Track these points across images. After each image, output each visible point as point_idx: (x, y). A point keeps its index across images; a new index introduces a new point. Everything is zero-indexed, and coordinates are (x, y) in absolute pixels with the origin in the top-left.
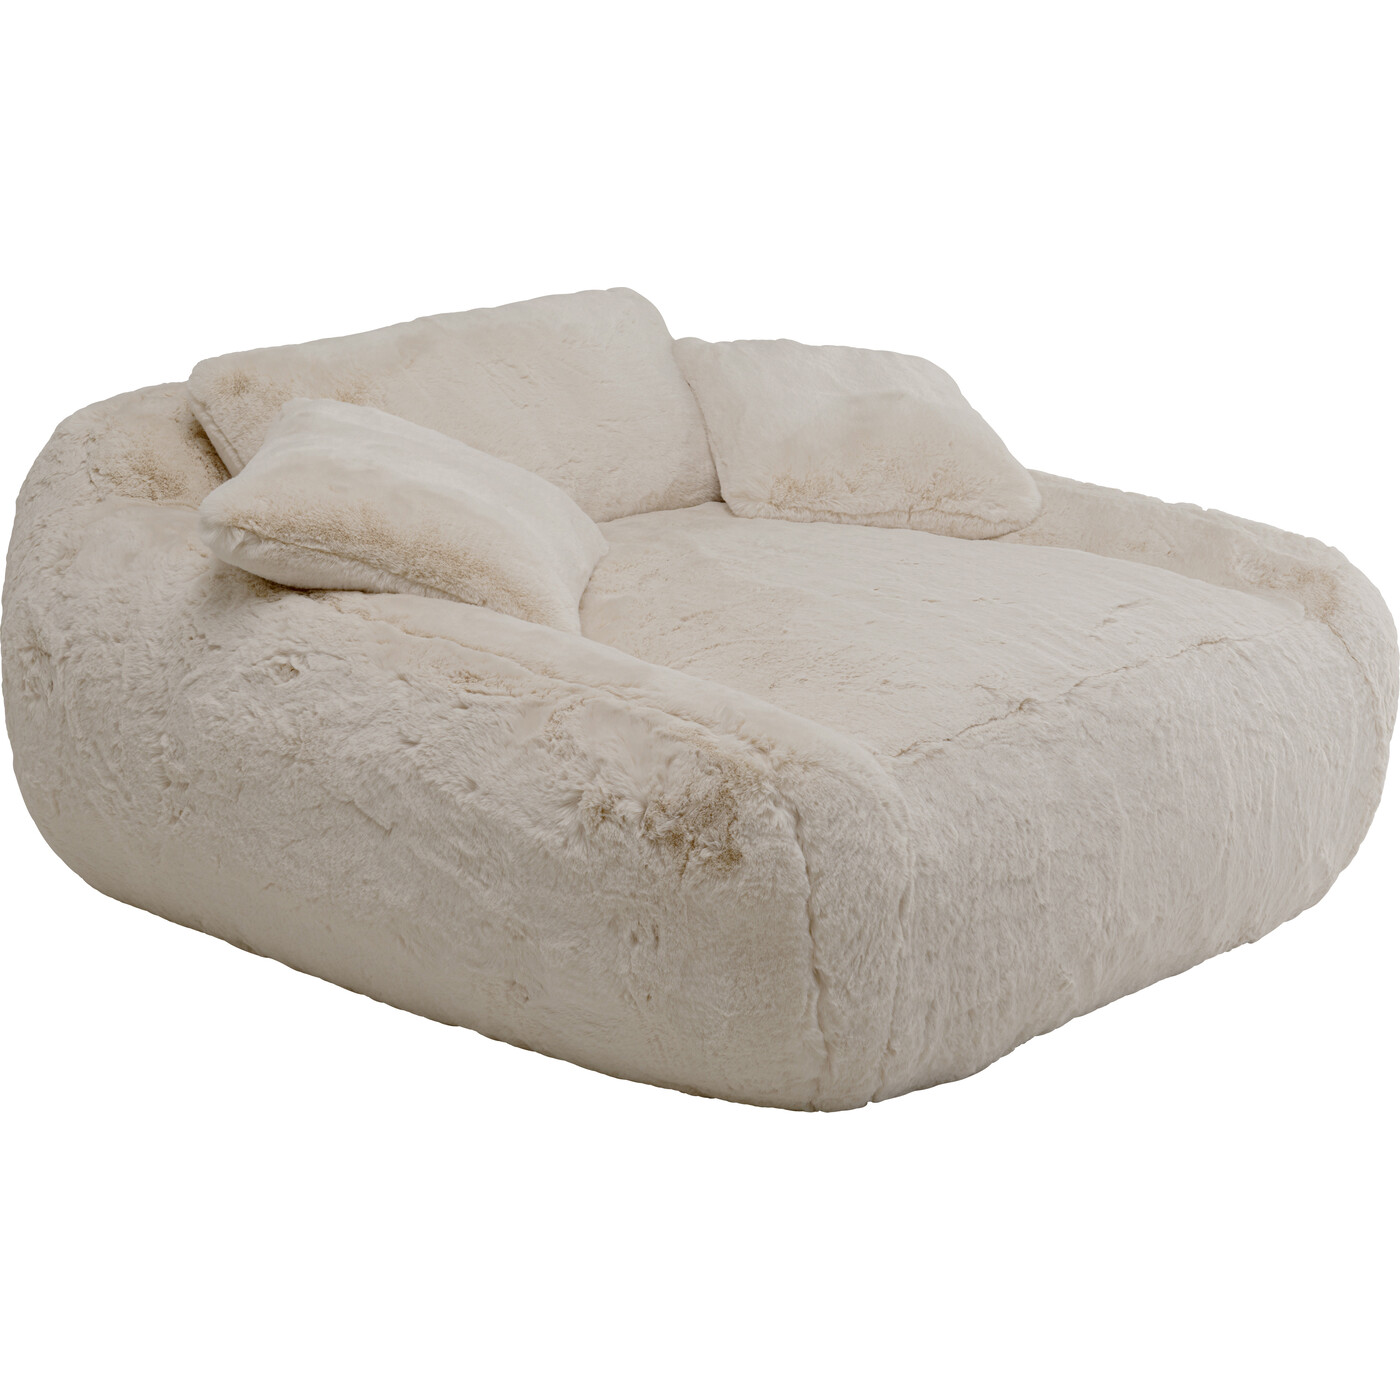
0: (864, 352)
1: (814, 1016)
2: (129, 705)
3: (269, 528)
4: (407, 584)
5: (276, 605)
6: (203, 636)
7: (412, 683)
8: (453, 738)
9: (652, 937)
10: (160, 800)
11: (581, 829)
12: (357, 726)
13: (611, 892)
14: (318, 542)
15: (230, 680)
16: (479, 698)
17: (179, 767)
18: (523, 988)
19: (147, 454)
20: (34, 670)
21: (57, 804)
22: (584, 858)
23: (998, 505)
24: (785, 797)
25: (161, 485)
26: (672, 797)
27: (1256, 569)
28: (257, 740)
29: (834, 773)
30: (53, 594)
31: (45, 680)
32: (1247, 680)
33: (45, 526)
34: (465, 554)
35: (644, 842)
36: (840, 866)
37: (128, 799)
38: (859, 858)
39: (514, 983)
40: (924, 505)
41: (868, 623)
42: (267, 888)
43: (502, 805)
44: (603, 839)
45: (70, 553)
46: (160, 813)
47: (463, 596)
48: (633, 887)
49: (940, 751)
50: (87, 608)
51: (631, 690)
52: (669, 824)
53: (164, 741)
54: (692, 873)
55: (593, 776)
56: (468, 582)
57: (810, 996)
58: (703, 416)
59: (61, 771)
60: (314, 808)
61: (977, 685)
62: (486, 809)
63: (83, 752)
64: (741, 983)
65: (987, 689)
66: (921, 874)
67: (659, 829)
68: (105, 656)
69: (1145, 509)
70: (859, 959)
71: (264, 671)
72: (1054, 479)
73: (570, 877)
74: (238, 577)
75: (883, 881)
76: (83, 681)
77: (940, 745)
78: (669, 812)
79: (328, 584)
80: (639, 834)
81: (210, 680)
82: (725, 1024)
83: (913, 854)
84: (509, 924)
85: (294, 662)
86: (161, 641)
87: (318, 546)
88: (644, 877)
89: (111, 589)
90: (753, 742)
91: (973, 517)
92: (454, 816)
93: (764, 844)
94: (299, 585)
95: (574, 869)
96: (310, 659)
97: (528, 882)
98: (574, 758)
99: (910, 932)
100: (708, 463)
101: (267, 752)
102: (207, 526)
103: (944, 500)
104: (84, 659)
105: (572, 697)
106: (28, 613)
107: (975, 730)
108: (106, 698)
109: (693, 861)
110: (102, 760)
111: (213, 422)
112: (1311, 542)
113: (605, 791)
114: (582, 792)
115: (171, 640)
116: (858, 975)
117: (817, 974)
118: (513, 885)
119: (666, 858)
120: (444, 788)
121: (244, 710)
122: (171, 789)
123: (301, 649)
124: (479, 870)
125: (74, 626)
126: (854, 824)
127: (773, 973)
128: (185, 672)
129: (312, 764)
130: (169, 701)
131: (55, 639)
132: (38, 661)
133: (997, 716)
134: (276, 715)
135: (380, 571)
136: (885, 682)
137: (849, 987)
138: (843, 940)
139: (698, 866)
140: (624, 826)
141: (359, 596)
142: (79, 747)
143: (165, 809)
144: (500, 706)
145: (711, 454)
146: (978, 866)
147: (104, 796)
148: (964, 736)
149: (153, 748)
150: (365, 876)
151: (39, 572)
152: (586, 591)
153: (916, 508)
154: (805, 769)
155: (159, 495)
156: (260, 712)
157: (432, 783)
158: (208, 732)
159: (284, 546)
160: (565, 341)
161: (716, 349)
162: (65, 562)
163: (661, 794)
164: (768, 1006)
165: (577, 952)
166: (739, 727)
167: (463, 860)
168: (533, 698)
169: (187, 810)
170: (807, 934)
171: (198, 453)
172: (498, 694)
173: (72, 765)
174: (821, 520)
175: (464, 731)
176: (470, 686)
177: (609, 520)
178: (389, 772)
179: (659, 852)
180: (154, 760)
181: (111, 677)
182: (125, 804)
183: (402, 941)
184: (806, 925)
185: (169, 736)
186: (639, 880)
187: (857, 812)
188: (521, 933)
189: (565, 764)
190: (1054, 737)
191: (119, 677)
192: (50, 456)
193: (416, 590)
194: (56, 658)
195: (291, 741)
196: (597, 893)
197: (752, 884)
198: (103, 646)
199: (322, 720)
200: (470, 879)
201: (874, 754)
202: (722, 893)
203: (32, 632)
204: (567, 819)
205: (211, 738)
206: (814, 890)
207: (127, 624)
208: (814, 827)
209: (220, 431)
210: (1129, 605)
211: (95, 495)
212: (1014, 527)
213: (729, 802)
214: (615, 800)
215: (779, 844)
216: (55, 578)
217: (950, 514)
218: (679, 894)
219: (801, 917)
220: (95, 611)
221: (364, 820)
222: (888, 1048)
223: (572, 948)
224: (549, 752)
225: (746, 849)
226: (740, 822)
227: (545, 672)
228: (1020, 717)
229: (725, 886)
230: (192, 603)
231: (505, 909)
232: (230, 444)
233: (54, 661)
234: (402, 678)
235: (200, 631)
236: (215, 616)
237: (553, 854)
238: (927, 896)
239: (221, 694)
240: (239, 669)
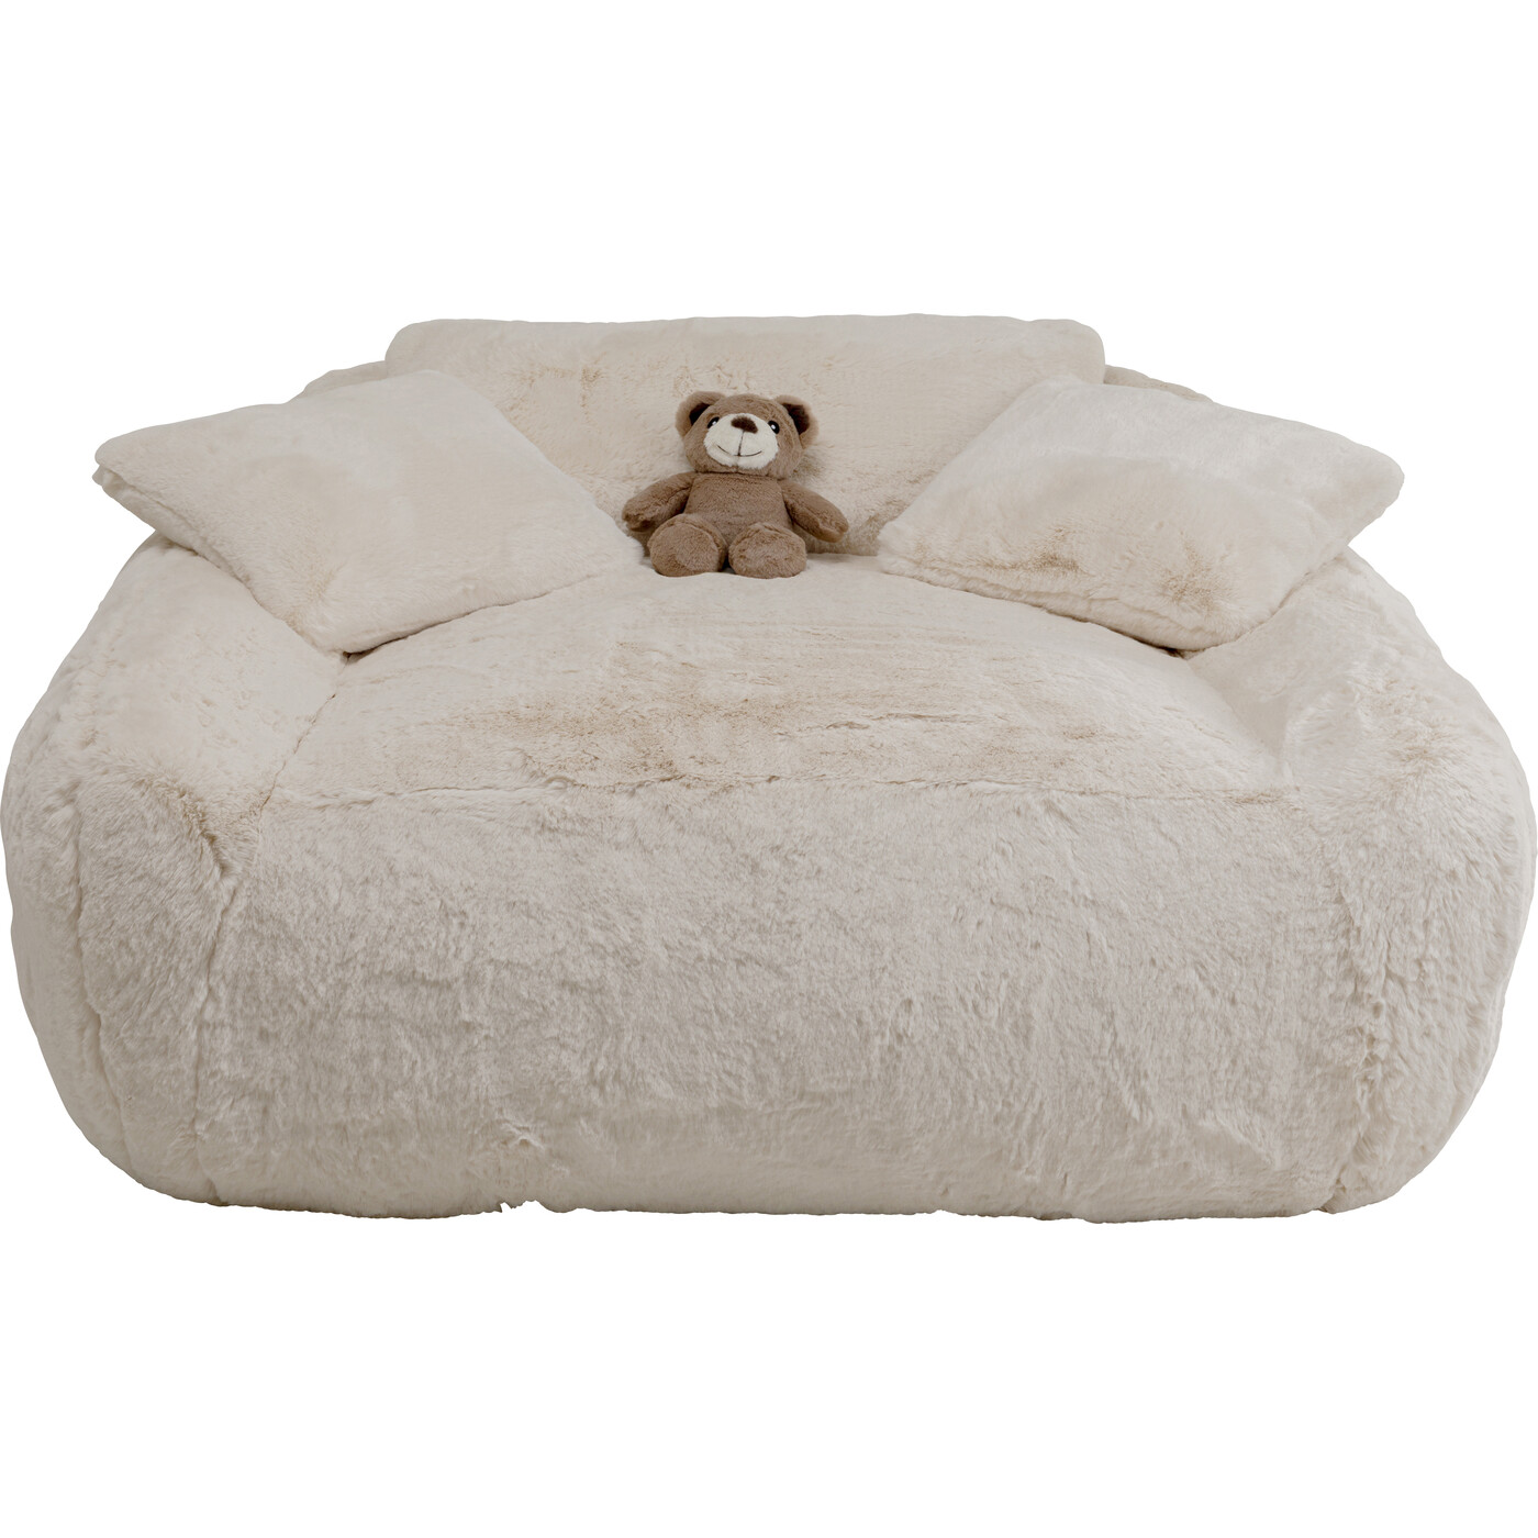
75: (175, 921)
83: (241, 902)
137: (123, 1035)
146: (358, 945)
238: (260, 959)
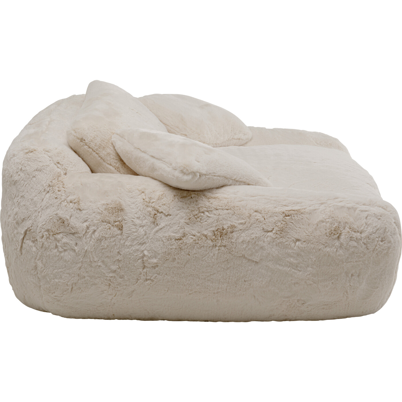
2: (126, 244)
12: (244, 230)
13: (349, 262)
16: (292, 212)
17: (154, 261)
50: (94, 212)
92: (290, 251)
95: (339, 258)
97: (319, 266)
108: (113, 243)
109: (378, 246)
118: (313, 268)
120: (286, 243)
124: (298, 267)
125: (89, 220)
128: (156, 227)
130: (147, 238)
144: (302, 213)
149: (140, 256)
150: (246, 279)
167: (291, 265)
169: (155, 275)
178: (261, 243)
180: (140, 261)
181: (116, 235)
185: (148, 250)
189: (334, 226)
191: (120, 234)
221: (247, 261)
233: (80, 235)
235: (160, 211)
240: (182, 221)
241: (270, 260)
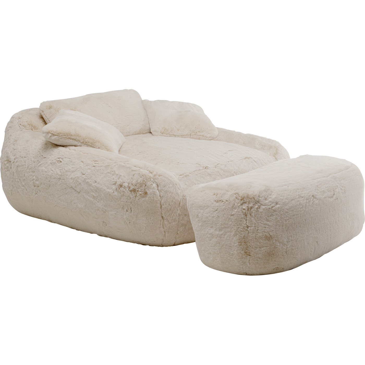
0: (182, 103)
1: (162, 225)
2: (27, 170)
3: (56, 133)
4: (84, 144)
5: (57, 149)
6: (42, 156)
7: (84, 163)
8: (92, 173)
9: (130, 210)
10: (33, 190)
11: (117, 189)
12: (73, 172)
13: (122, 201)
14: (66, 136)
15: (48, 164)
16: (97, 165)
17: (37, 182)
18: (106, 223)
19: (31, 121)
20: (7, 165)
21: (12, 193)
22: (117, 195)
23: (209, 134)
24: (155, 181)
25: (33, 128)
26: (134, 182)
27: (261, 146)
28: (53, 176)
29: (165, 177)
30: (12, 149)
31: (10, 167)
32: (255, 166)
33: (11, 136)
34: (95, 138)
35: (129, 191)
36: (166, 195)
37: (27, 190)
38: (170, 194)
39: (104, 222)
40: (193, 134)
41: (177, 153)
42: (55, 206)
43: (101, 185)
44: (121, 191)
45: (16, 141)
46: (33, 193)
47: (95, 147)
48: (127, 200)
49: (188, 175)
51: (127, 162)
52: (133, 187)
53: (34, 177)
54: (138, 197)
55: (119, 178)
56: (96, 144)
57: (161, 221)
58: (147, 115)
59: (13, 186)
60: (64, 189)
61: (197, 164)
62: (98, 186)
63: (17, 181)
64: (148, 219)
65: (199, 164)
66: (184, 198)
67: (131, 188)
68: (22, 161)
69: (240, 135)
70: (170, 214)
71: (55, 162)
72: (222, 129)
73: (114, 199)
74: (50, 144)
75: (175, 199)
76: (18, 166)
77: (188, 174)
78: (133, 185)
79: (68, 145)
80: (128, 189)
81: (44, 164)
82: (144, 227)
83: (182, 194)
84: (103, 209)
85: (61, 160)
86: (34, 157)
87: (66, 137)
88: (129, 198)
89: (24, 148)
90: (150, 171)
91: (204, 136)
92: (92, 188)
93: (151, 190)
94: (62, 145)
95: (115, 197)
96: (64, 159)
97: (106, 200)
98: (115, 175)
99: (181, 210)
100: (148, 125)
101: (55, 178)
102: (43, 133)
103: (197, 133)
104: (18, 162)
105: (115, 164)
106: (7, 153)
107: (196, 172)
108: (22, 169)
109: (138, 194)
110: (21, 183)
111: (45, 115)
112: (273, 141)
113: (121, 181)
114: (117, 182)
115: (36, 157)
116: (170, 217)
117: (162, 217)
118: (103, 201)
119: (133, 194)
120: (90, 183)
121: (50, 170)
122: (36, 187)
123: (62, 157)
124: (97, 199)
125: (16, 155)
126: (169, 187)
127: (154, 217)
128: (39, 163)
129: (64, 180)
130: (35, 169)
131: (12, 158)
132: (8, 163)
133: (200, 169)
134: (57, 170)
135: (78, 142)
136: (178, 163)
137: (169, 220)
138: (167, 210)
139: (139, 195)
140: (125, 188)
141: (74, 147)
142: (17, 180)
143: (34, 191)
144: (101, 166)
145: (149, 123)
147: (22, 190)
148: (193, 173)
149: (32, 179)
150: (75, 202)
151: (10, 145)
152: (120, 148)
153: (192, 134)
154: (159, 176)
155: (33, 129)
156: (54, 170)
157: (88, 182)
158: (43, 175)
159: (59, 137)
160: (118, 99)
161: (151, 102)
162: (15, 142)
163: (132, 181)
164: (153, 223)
165: (116, 214)
166: (147, 169)
167: (94, 197)
168: (108, 164)
169: (39, 191)
170: (160, 209)
171: (41, 121)
172: (101, 164)
173: (15, 184)
174: (171, 136)
175: (94, 171)
176: (95, 163)
177: (127, 136)
178: (79, 180)
179: (131, 193)
180: (32, 182)
181: (24, 165)
182: (26, 191)
183: (82, 215)
184: (160, 207)
185: (35, 176)
186: (128, 199)
187: (170, 185)
188: (105, 211)
189: (113, 176)
190: (212, 174)
191: (25, 165)
192: (11, 122)
193: (85, 145)
194: (12, 162)
195: (60, 175)
196: (120, 202)
197: (149, 198)
198: (22, 159)
199: (66, 171)
200: (95, 201)
201: (175, 175)
202: (143, 200)
203: (7, 157)
204: (114, 187)
205: (44, 176)
206: (162, 200)
207: (27, 154)
208: (161, 187)
209: (46, 117)
210: (231, 151)
211: (20, 129)
212: (212, 138)
213: (144, 182)
214: (123, 183)
215: (154, 190)
216: (13, 146)
217: (199, 135)
218: (135, 201)
219: (159, 205)
220: (20, 152)
221: (74, 190)
222: (177, 233)
223: (115, 213)
224: (110, 174)
225: (148, 191)
226: (147, 186)
227: (110, 160)
228: (205, 170)
229: (144, 199)
230: (40, 149)
231: (102, 206)
232: (48, 119)
233: (11, 163)
234: (82, 162)
235: (42, 155)
236: (45, 151)
237: (111, 194)
238: (185, 203)
239: (46, 167)
240: (50, 162)
241: (84, 192)
